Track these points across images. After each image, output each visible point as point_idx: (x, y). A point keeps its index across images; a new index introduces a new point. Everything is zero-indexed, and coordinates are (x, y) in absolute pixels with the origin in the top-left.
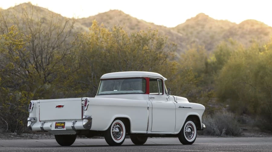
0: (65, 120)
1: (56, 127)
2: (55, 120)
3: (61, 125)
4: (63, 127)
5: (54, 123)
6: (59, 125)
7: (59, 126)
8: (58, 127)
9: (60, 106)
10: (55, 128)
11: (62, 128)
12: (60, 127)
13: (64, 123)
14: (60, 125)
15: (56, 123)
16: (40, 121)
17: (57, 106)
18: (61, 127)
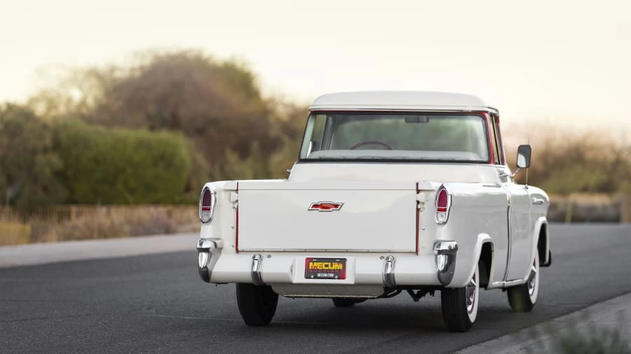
0: (347, 251)
1: (309, 273)
2: (305, 251)
3: (330, 268)
4: (341, 274)
5: (300, 261)
6: (318, 265)
7: (322, 271)
8: (319, 275)
9: (324, 207)
10: (307, 277)
11: (333, 278)
12: (325, 275)
13: (343, 261)
14: (327, 266)
15: (309, 260)
16: (237, 251)
17: (315, 206)
18: (332, 275)
